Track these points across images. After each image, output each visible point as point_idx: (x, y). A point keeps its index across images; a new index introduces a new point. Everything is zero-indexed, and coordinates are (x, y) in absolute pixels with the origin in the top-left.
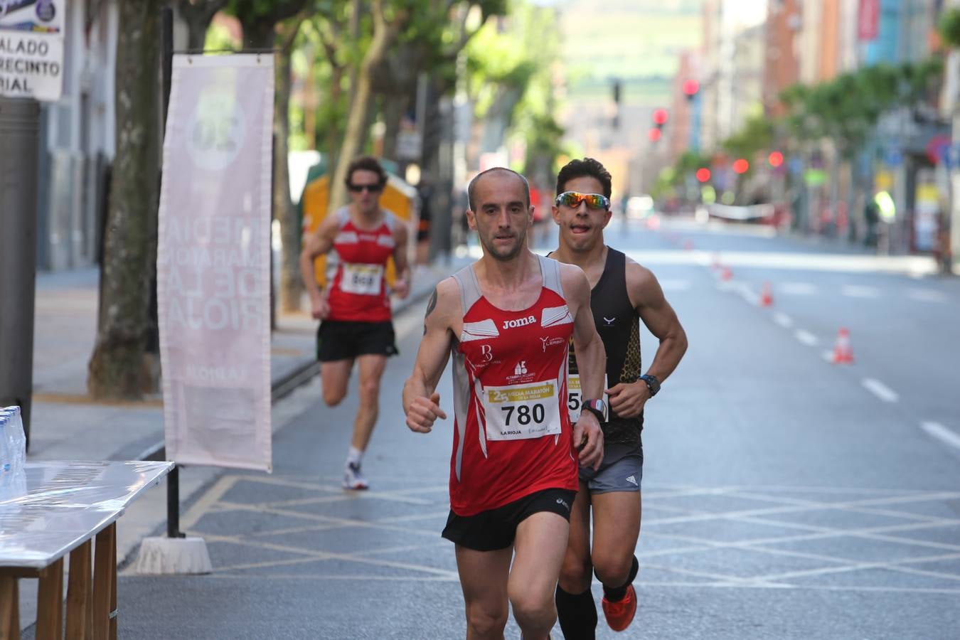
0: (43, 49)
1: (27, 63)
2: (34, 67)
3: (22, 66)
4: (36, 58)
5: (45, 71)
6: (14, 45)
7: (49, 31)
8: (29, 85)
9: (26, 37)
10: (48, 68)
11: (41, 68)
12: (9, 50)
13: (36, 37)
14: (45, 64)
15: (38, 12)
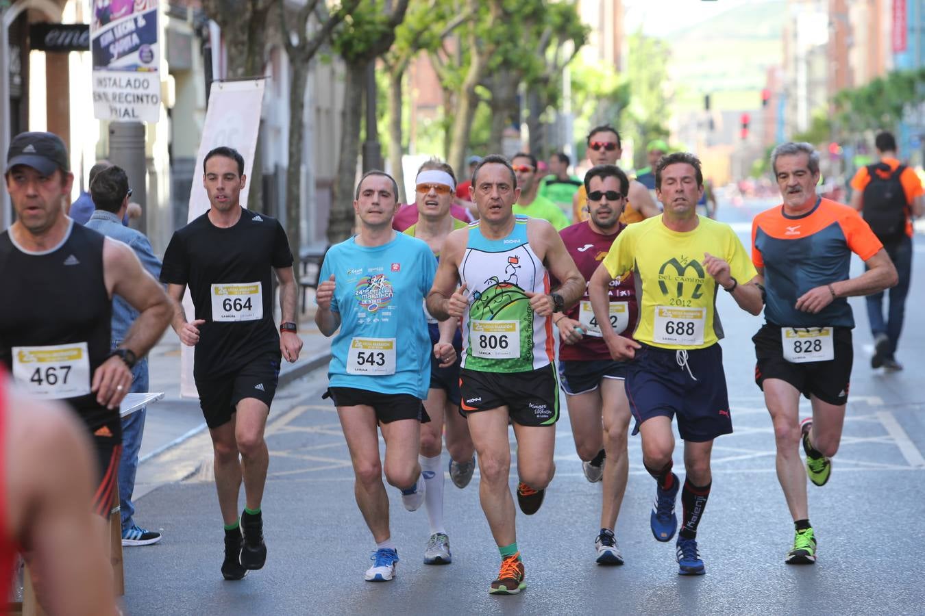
0: (146, 84)
1: (134, 96)
2: (139, 99)
3: (130, 98)
4: (140, 92)
5: (148, 101)
6: (124, 83)
7: (149, 70)
8: (136, 114)
9: (133, 76)
10: (150, 99)
11: (145, 99)
12: (120, 86)
13: (139, 76)
14: (147, 96)
15: (141, 56)
